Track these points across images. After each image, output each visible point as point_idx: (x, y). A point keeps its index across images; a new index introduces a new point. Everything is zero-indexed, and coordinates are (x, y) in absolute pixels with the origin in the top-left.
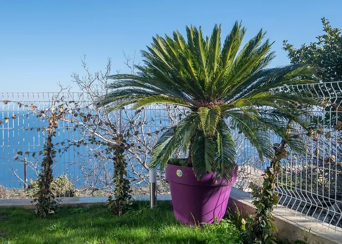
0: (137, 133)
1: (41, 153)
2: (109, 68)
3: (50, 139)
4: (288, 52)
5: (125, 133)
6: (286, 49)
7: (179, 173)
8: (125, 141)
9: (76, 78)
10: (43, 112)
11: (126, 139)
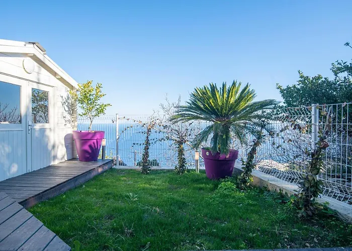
0: (190, 135)
1: (143, 144)
2: (179, 100)
3: (147, 137)
4: (279, 90)
5: (184, 134)
6: (278, 88)
7: (207, 153)
8: (183, 139)
9: (162, 105)
10: (144, 124)
11: (184, 138)
